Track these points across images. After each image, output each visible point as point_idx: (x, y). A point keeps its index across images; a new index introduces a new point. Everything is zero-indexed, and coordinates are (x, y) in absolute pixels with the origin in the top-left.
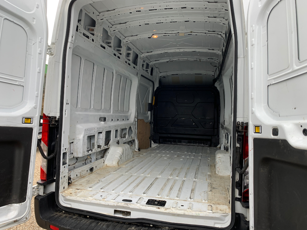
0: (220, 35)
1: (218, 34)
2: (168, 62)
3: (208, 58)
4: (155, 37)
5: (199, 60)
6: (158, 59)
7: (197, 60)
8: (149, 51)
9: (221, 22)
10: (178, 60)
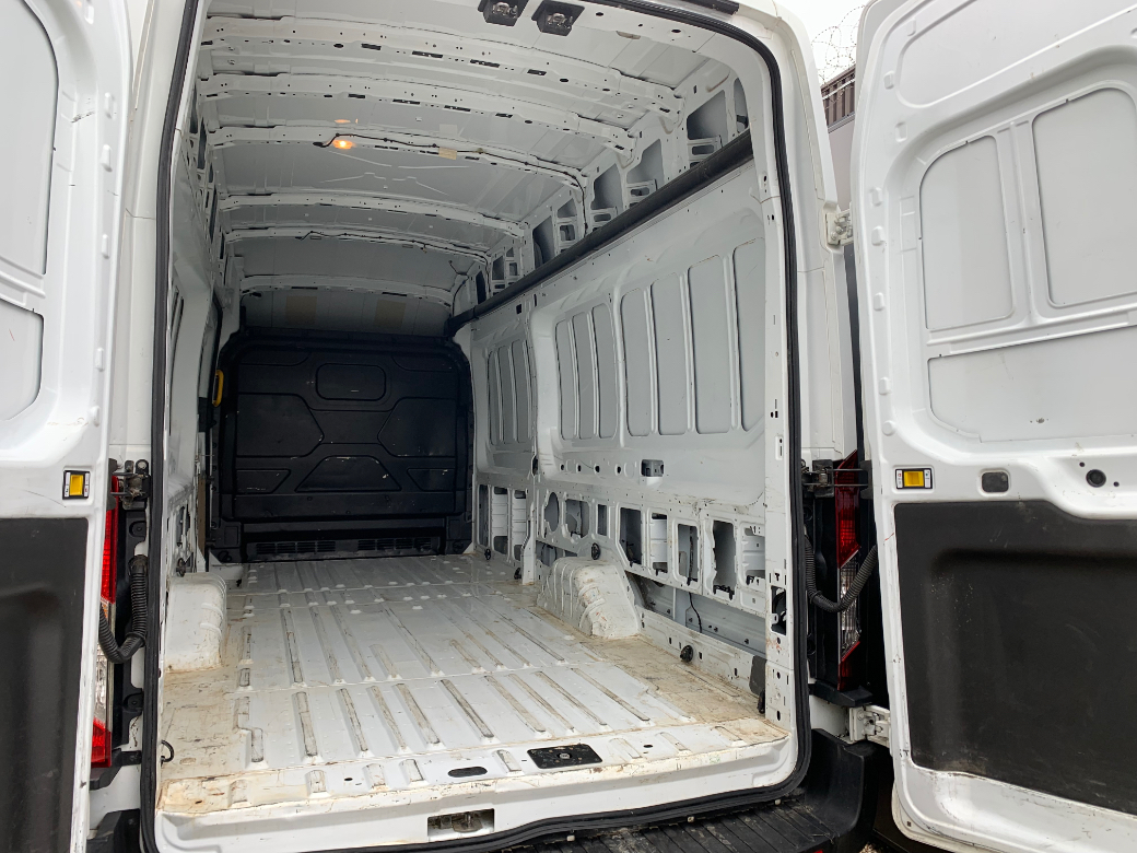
0: (574, 177)
1: (566, 173)
2: (299, 238)
3: (457, 242)
4: (342, 144)
5: (422, 246)
6: (267, 225)
7: (411, 246)
8: (258, 191)
9: (613, 139)
10: (343, 237)
